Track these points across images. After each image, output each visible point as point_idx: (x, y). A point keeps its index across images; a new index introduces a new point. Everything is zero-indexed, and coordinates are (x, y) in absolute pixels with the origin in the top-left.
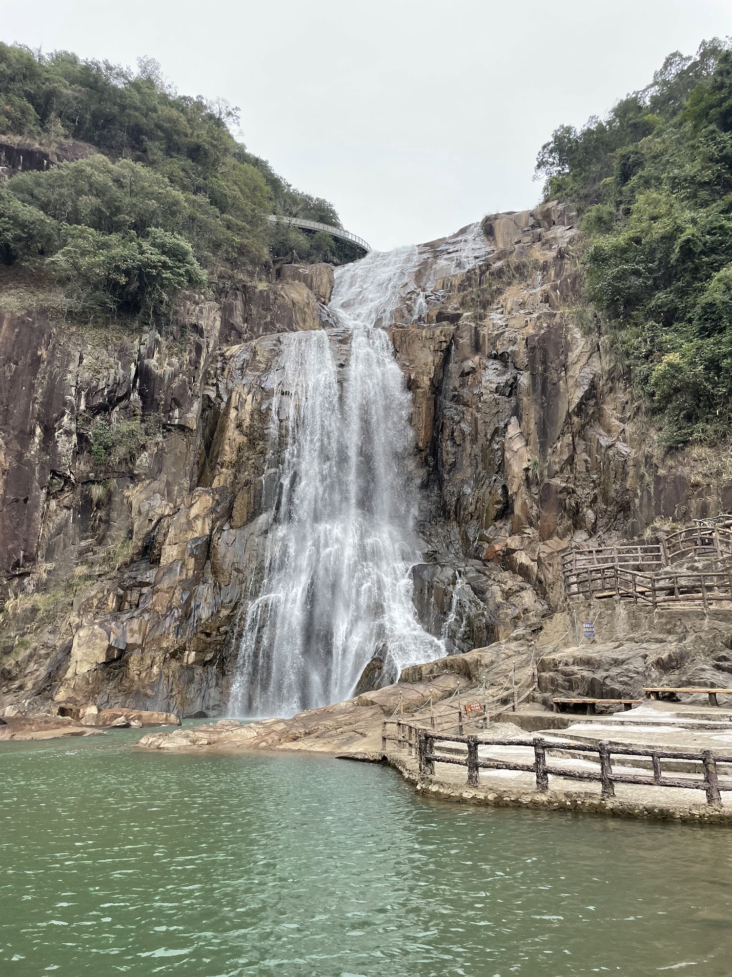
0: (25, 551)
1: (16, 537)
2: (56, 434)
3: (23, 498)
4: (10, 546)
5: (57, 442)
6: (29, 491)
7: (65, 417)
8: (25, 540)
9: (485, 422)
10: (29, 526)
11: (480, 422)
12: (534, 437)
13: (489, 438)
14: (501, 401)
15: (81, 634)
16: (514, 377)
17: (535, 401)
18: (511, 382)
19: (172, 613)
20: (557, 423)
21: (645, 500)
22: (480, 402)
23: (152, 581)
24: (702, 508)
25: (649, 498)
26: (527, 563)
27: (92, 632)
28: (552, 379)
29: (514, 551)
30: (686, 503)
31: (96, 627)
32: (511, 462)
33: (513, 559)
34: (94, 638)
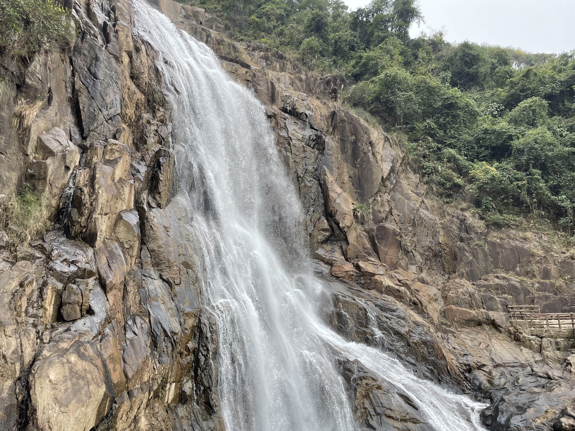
11: (291, 160)
12: (350, 187)
13: (302, 175)
14: (308, 149)
15: (52, 377)
16: (316, 135)
17: (346, 160)
18: (315, 138)
19: (139, 325)
20: (372, 182)
21: (481, 256)
22: (289, 144)
23: (94, 269)
24: (544, 270)
25: (485, 256)
26: (397, 287)
27: (71, 369)
28: (363, 149)
29: (374, 275)
30: (528, 265)
31: (73, 358)
32: (338, 201)
33: (376, 281)
34: (81, 382)
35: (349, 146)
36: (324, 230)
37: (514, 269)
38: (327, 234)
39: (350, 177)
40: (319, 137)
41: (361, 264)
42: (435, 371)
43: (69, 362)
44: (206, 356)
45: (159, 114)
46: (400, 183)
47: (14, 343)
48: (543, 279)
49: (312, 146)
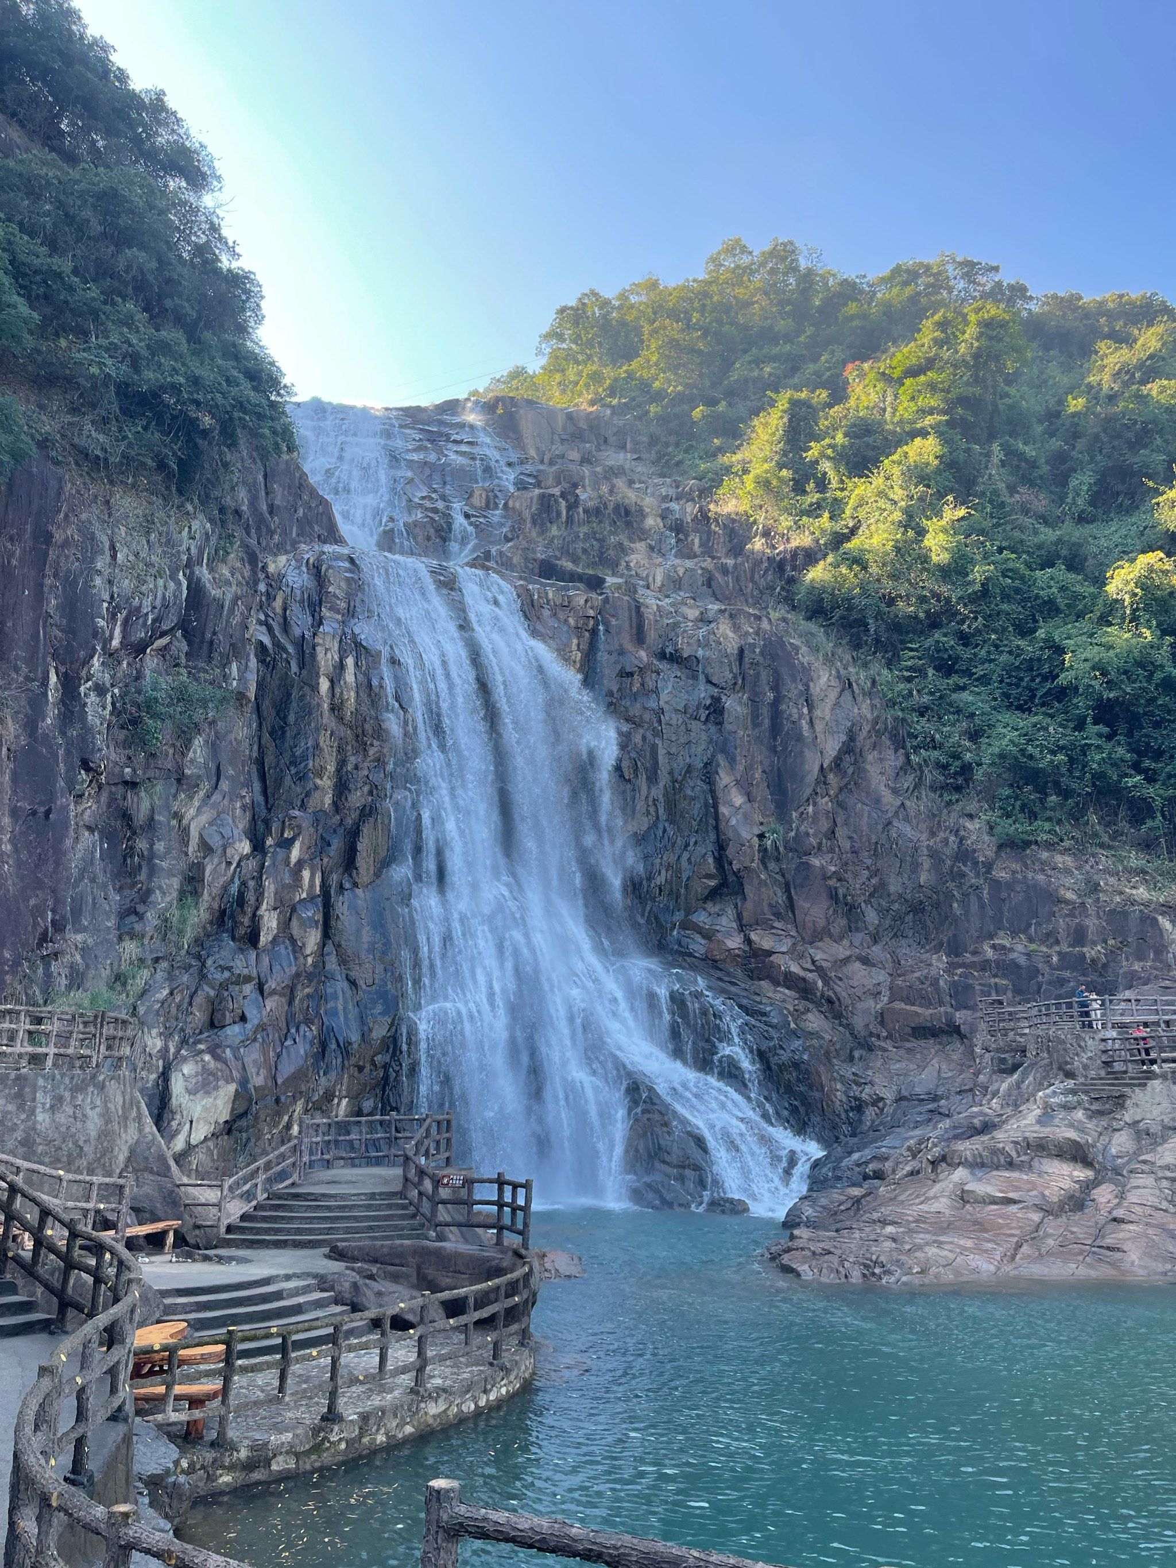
0: (53, 911)
1: (39, 885)
2: (82, 689)
3: (42, 809)
4: (32, 902)
5: (85, 705)
6: (51, 797)
7: (96, 658)
8: (53, 891)
9: (669, 753)
10: (57, 863)
11: (661, 752)
12: (762, 792)
13: (680, 778)
14: (695, 726)
15: (185, 1071)
16: (712, 697)
17: (759, 739)
18: (708, 702)
19: (302, 1032)
20: (803, 778)
21: (974, 907)
22: (660, 722)
23: (255, 974)
24: (1076, 930)
25: (982, 906)
26: (802, 973)
27: (203, 1067)
28: (790, 715)
29: (770, 953)
30: (1049, 921)
31: (207, 1057)
32: (733, 822)
33: (772, 965)
34: (211, 1078)
35: (765, 712)
36: (709, 876)
37: (1025, 931)
38: (712, 883)
39: (764, 772)
40: (716, 700)
41: (753, 936)
42: (802, 1109)
43: (202, 1060)
44: (397, 1072)
45: (372, 752)
46: (865, 770)
47: (159, 1044)
48: (1073, 946)
49: (703, 719)
